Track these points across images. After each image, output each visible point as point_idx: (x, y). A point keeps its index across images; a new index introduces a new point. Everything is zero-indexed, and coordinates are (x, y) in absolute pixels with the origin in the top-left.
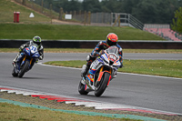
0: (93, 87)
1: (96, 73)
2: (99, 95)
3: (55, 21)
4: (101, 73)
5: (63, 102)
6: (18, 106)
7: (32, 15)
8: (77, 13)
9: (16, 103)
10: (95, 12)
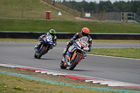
0: (69, 64)
1: (72, 54)
2: (72, 69)
3: (77, 18)
4: (75, 54)
5: (83, 80)
6: (49, 84)
7: (60, 14)
8: (95, 12)
9: (47, 81)
10: (109, 11)
